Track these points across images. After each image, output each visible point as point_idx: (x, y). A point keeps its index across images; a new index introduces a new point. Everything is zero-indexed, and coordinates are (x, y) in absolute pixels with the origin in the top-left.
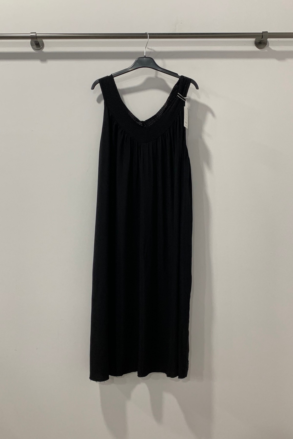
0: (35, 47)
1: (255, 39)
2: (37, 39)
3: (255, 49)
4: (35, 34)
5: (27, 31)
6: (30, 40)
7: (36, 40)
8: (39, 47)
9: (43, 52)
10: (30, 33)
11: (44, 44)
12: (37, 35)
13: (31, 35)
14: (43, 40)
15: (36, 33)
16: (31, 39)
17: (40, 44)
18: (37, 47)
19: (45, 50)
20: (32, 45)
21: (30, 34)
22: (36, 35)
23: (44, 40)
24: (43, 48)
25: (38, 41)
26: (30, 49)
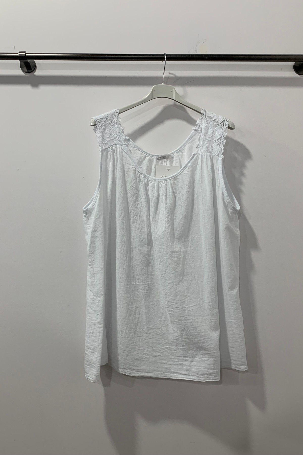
1: (294, 62)
2: (27, 59)
3: (294, 74)
5: (15, 50)
6: (19, 60)
7: (26, 61)
8: (30, 70)
9: (35, 75)
10: (18, 52)
11: (37, 65)
13: (19, 54)
14: (35, 61)
17: (31, 66)
19: (38, 73)
20: (21, 67)
22: (26, 54)
23: (37, 62)
24: (35, 70)
26: (19, 72)
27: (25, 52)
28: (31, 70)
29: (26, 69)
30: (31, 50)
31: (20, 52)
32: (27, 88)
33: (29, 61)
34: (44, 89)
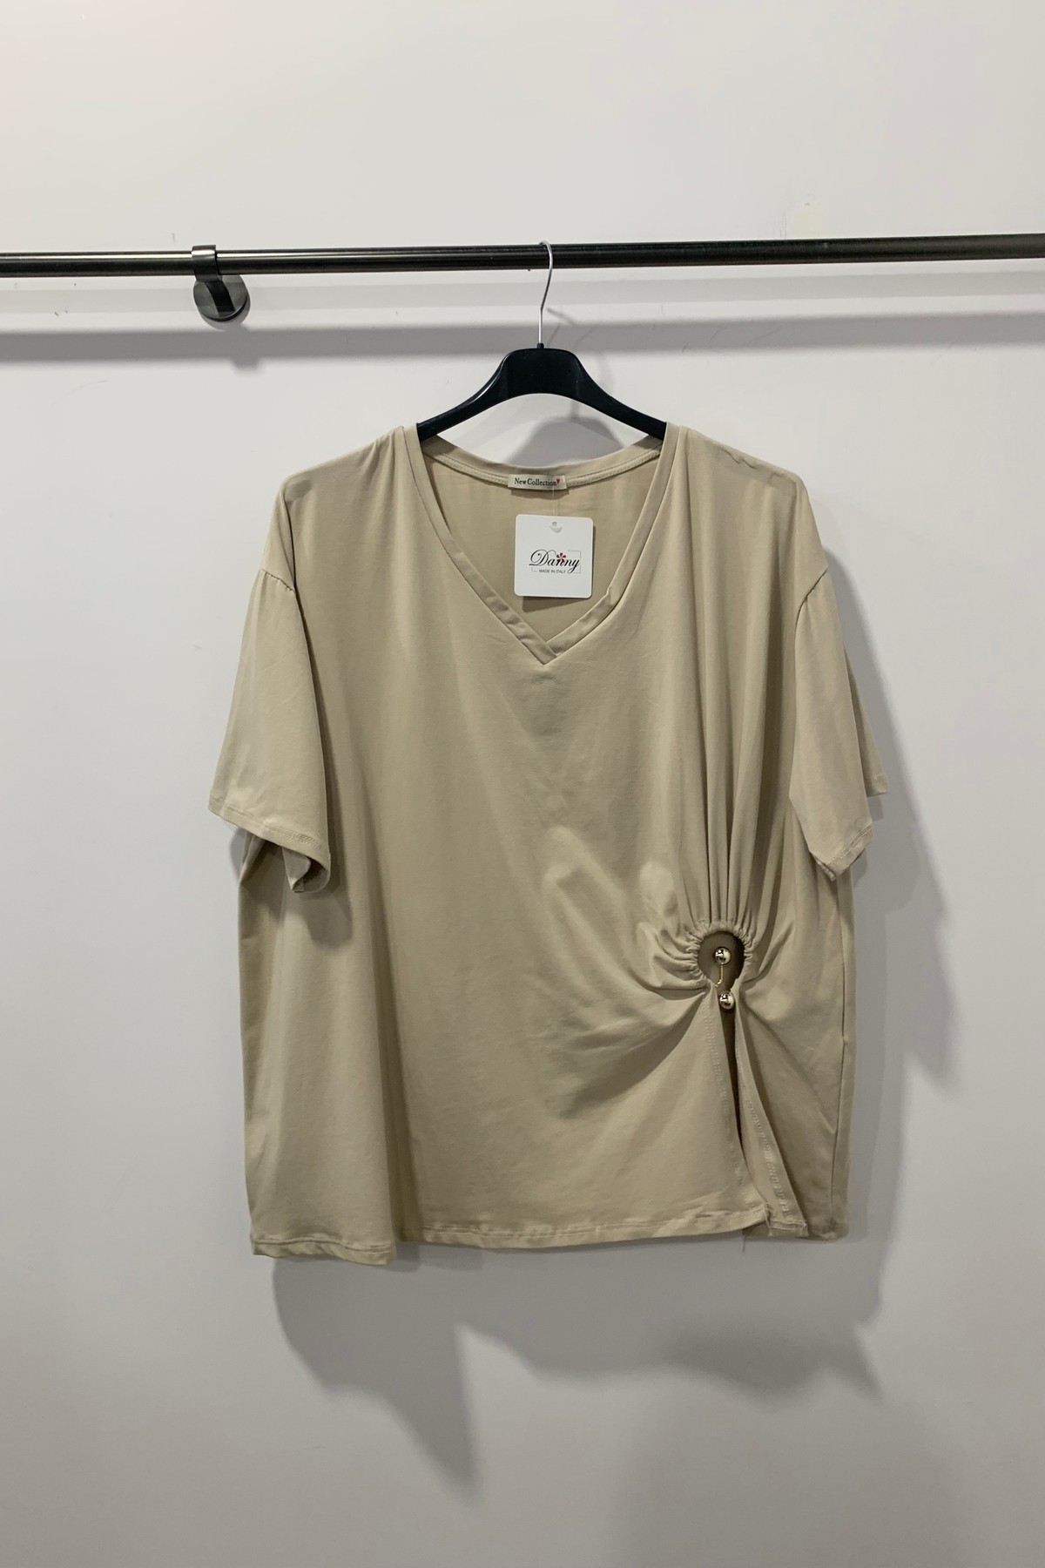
0: (213, 309)
4: (212, 252)
5: (181, 241)
6: (192, 277)
7: (218, 279)
8: (230, 310)
9: (245, 330)
10: (190, 249)
11: (250, 293)
12: (219, 255)
13: (193, 256)
14: (243, 277)
15: (217, 249)
16: (196, 274)
17: (234, 296)
18: (219, 311)
19: (255, 320)
20: (199, 301)
21: (190, 253)
22: (216, 253)
23: (250, 280)
24: (244, 311)
25: (222, 282)
26: (191, 318)
27: (213, 248)
28: (233, 310)
29: (215, 306)
31: (195, 248)
32: (219, 374)
34: (276, 374)
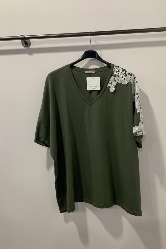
9: (30, 48)
11: (31, 43)
12: (25, 37)
13: (21, 37)
14: (29, 40)
16: (21, 40)
17: (28, 43)
20: (22, 44)
26: (21, 47)
27: (24, 35)
28: (28, 45)
29: (25, 45)
30: (27, 34)
31: (21, 35)
32: (26, 56)
33: (26, 40)
34: (35, 56)
